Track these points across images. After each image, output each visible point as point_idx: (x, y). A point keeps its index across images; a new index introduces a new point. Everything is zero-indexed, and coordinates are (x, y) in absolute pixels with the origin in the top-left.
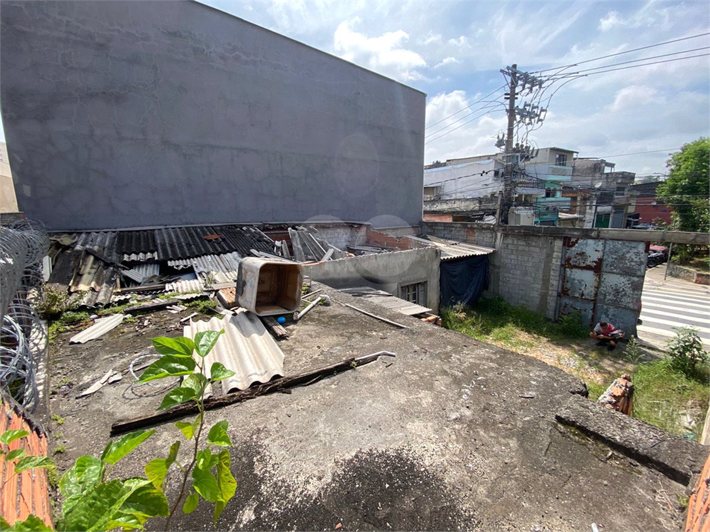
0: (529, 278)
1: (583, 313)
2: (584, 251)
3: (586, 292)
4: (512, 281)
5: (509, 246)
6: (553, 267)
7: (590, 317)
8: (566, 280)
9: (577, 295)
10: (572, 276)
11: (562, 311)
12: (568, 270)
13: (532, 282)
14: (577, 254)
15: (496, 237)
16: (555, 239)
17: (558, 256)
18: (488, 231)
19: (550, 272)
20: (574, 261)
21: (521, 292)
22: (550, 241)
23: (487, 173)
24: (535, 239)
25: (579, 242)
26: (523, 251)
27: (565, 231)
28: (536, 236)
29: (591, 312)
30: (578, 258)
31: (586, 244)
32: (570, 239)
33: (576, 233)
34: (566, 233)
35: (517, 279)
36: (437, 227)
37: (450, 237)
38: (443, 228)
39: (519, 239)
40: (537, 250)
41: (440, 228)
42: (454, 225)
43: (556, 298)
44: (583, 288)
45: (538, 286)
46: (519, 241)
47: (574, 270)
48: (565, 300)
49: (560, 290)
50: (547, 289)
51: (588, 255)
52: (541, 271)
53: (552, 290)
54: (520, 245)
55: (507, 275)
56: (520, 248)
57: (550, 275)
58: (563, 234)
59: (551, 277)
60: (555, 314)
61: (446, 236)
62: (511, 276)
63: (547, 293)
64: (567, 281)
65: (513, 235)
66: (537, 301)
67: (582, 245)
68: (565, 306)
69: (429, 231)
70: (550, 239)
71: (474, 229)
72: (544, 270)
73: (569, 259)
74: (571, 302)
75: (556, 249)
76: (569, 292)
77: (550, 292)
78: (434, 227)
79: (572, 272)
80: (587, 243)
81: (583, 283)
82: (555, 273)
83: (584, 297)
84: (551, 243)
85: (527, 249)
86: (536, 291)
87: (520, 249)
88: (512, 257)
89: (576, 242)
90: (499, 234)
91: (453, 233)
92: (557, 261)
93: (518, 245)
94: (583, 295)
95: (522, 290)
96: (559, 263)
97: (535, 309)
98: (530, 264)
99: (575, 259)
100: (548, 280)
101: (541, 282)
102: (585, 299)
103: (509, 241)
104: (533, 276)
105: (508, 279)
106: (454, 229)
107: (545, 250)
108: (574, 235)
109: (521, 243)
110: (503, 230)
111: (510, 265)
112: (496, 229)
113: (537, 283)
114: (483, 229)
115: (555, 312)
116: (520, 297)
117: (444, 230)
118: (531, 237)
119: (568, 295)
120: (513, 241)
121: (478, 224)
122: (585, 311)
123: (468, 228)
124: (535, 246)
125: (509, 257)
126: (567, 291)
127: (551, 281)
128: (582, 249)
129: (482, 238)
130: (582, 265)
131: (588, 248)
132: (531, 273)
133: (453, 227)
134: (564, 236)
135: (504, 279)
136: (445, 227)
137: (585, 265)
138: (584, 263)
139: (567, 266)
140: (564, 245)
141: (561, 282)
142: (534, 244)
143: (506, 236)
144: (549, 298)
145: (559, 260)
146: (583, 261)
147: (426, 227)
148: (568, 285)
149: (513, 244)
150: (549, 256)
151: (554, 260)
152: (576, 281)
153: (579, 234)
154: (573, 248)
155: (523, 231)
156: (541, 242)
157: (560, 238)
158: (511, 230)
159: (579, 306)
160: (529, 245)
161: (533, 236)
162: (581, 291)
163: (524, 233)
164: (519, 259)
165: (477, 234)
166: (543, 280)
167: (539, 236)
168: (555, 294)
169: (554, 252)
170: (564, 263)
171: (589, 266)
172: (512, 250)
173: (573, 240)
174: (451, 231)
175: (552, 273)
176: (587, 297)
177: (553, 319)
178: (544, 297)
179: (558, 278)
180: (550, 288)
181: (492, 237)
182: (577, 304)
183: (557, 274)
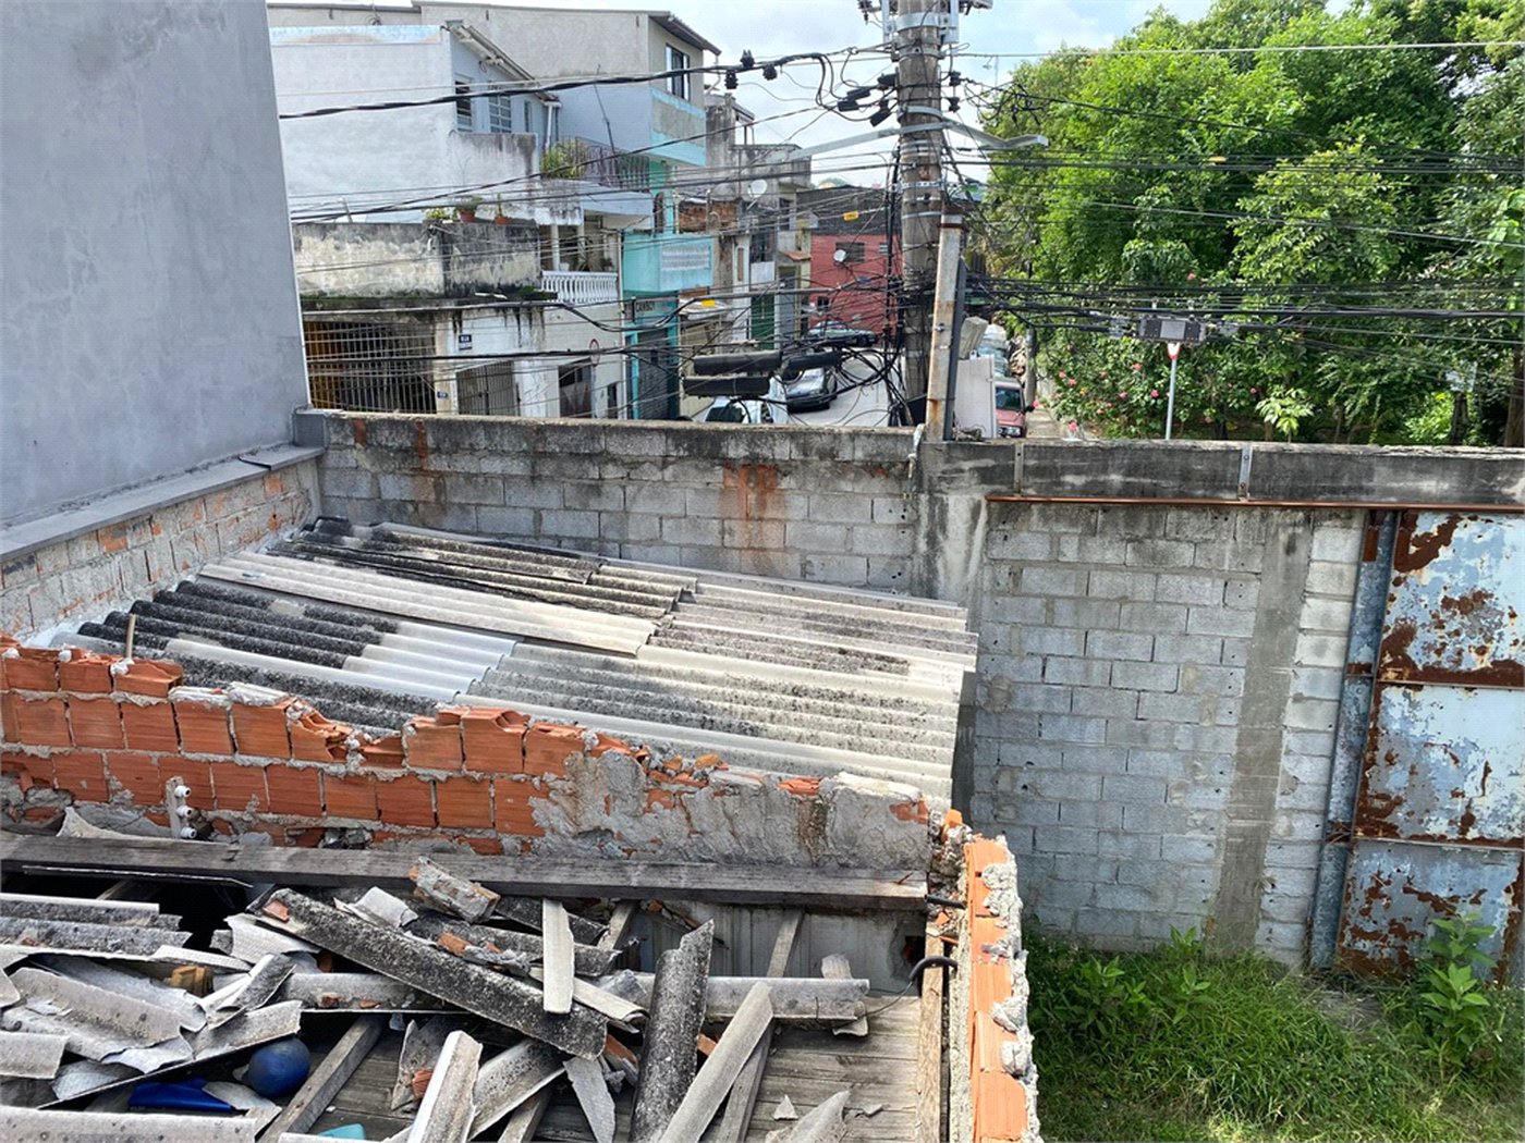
0: (1162, 762)
1: (1465, 911)
2: (1481, 585)
3: (1484, 806)
4: (1053, 788)
5: (1032, 578)
6: (1299, 686)
7: (1499, 923)
8: (1380, 755)
9: (1438, 826)
10: (1416, 731)
11: (1355, 919)
12: (1393, 695)
13: (1174, 779)
14: (1447, 603)
15: (939, 523)
16: (1312, 519)
17: (1326, 617)
18: (878, 485)
19: (1281, 711)
20: (1428, 647)
21: (1108, 843)
22: (1283, 538)
23: (770, 74)
24: (1194, 524)
25: (1456, 534)
26: (1123, 600)
27: (1370, 473)
28: (1200, 508)
29: (1506, 900)
30: (1452, 626)
31: (1496, 547)
32: (1405, 517)
33: (1430, 486)
34: (1376, 482)
35: (1082, 771)
36: (465, 464)
37: (590, 532)
38: (518, 468)
39: (1093, 531)
40: (1209, 590)
41: (494, 466)
42: (614, 446)
43: (1313, 849)
44: (1470, 787)
45: (1213, 799)
46: (1094, 543)
47: (1430, 694)
48: (1375, 862)
49: (1337, 808)
50: (1266, 809)
51: (1503, 606)
52: (1229, 716)
53: (1290, 811)
54: (1103, 566)
55: (1012, 753)
56: (1101, 584)
57: (1280, 729)
58: (1361, 489)
59: (1289, 739)
60: (1309, 935)
61: (550, 525)
62: (1044, 757)
63: (1267, 828)
64: (1390, 760)
65: (1053, 506)
66: (1206, 883)
67: (1474, 551)
68: (1374, 893)
69: (395, 488)
70: (1283, 525)
71: (778, 469)
72: (1246, 703)
73: (1406, 634)
74: (1406, 867)
75: (1316, 579)
76: (1400, 814)
77: (1281, 824)
78: (437, 463)
79: (1414, 705)
80: (1498, 541)
81: (1473, 758)
82: (1308, 716)
83: (1472, 834)
84: (1290, 549)
85: (1144, 587)
86: (1206, 827)
87: (1095, 591)
88: (1053, 642)
89: (1445, 535)
90: (959, 504)
91: (612, 500)
92: (1320, 650)
93: (1083, 568)
94: (1468, 820)
95: (1114, 833)
96: (1333, 660)
97: (1198, 922)
98: (1166, 679)
99: (1435, 636)
100: (1272, 757)
101: (1231, 776)
102: (1481, 840)
103: (1031, 540)
104: (1186, 746)
105: (1024, 779)
106: (612, 472)
107: (1253, 591)
108: (1417, 493)
109: (1110, 556)
110: (985, 476)
111: (1039, 695)
112: (936, 466)
113: (1206, 785)
114: (843, 468)
115: (1309, 926)
116: (1105, 872)
117: (534, 479)
118: (1172, 516)
119: (1391, 830)
120: (1055, 541)
121: (793, 435)
122: (1476, 901)
123: (728, 464)
124: (1193, 570)
125: (1032, 644)
126: (1387, 812)
127: (1286, 763)
128: (1473, 574)
129: (839, 532)
130: (1474, 663)
131: (1504, 571)
132: (1171, 729)
133: (605, 458)
134: (1367, 501)
135: (1004, 784)
136: (536, 456)
137: (1486, 662)
138: (1482, 651)
139: (1391, 675)
140: (1368, 553)
141: (1342, 762)
142: (1185, 554)
143: (1005, 511)
144: (1271, 854)
145: (1336, 643)
146: (1478, 641)
147: (357, 456)
148: (1394, 780)
149: (1054, 562)
150: (1278, 622)
151: (1304, 644)
152: (1437, 754)
153: (1446, 486)
154: (1427, 574)
155: (1116, 478)
156: (1230, 541)
157: (1343, 515)
158: (1039, 471)
159: (1442, 880)
160: (1157, 563)
161: (1181, 506)
162: (1459, 807)
163: (1126, 490)
164: (1097, 649)
165: (798, 505)
166: (1242, 762)
167: (1221, 510)
168: (1308, 828)
169: (1304, 594)
170: (1363, 655)
171: (1510, 663)
172: (1050, 601)
173: (1428, 525)
174: (596, 489)
175: (1293, 717)
176: (1491, 829)
177: (1293, 961)
178: (1245, 855)
179: (1324, 742)
180: (1281, 802)
181: (914, 525)
182: (1437, 873)
183: (1322, 718)
